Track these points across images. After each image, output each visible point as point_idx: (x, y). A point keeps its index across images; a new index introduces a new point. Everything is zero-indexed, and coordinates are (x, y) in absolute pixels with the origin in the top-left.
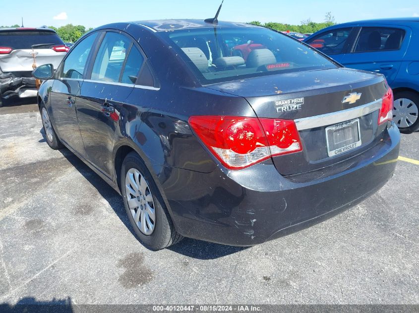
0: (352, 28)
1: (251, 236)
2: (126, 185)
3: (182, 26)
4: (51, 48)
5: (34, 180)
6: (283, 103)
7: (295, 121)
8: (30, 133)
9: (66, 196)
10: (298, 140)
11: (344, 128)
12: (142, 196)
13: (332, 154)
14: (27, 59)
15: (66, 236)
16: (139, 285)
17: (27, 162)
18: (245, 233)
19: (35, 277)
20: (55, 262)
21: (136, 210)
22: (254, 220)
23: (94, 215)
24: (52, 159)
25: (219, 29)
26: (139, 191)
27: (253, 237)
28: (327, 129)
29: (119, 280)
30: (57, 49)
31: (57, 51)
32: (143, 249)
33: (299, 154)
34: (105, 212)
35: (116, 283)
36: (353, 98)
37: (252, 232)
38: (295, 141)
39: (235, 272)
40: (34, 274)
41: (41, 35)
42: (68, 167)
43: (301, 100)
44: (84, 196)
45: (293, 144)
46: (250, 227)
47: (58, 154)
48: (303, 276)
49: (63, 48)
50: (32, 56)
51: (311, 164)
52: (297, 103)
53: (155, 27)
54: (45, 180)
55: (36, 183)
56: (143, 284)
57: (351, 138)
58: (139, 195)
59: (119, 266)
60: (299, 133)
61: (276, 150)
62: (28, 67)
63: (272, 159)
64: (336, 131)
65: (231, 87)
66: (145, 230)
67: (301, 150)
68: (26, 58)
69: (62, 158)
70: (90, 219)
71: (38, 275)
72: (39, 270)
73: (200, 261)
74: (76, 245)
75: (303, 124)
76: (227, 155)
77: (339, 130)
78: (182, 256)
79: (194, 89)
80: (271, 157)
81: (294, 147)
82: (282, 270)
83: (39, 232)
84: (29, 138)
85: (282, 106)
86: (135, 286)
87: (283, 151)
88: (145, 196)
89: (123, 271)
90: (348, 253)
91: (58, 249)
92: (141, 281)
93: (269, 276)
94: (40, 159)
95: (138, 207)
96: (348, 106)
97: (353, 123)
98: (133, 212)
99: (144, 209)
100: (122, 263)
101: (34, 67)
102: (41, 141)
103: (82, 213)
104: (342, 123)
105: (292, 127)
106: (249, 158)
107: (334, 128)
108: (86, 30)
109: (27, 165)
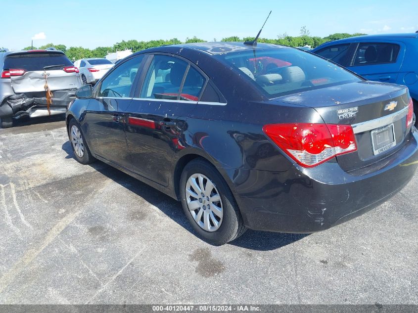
0: (350, 44)
1: (321, 223)
2: (187, 190)
3: (231, 49)
4: (62, 69)
5: (79, 192)
6: (343, 112)
7: (352, 125)
8: (53, 150)
9: (115, 205)
10: (354, 142)
11: (383, 132)
12: (205, 197)
13: (376, 153)
14: (39, 81)
15: (131, 238)
16: (216, 274)
17: (63, 177)
18: (316, 221)
19: (119, 273)
20: (132, 260)
21: (197, 211)
22: (325, 209)
23: (150, 220)
24: (86, 173)
25: (260, 51)
26: (202, 193)
27: (322, 224)
28: (372, 132)
29: (196, 272)
30: (67, 69)
31: (67, 72)
32: (206, 245)
33: (355, 153)
34: (158, 217)
35: (194, 274)
36: (392, 106)
37: (322, 219)
38: (351, 142)
39: (295, 259)
40: (118, 271)
41: (51, 57)
42: (105, 180)
43: (356, 109)
44: (133, 204)
45: (350, 145)
46: (321, 215)
47: (89, 169)
48: (355, 258)
49: (73, 69)
50: (44, 76)
51: (363, 162)
52: (354, 111)
53: (208, 51)
54: (88, 192)
55: (80, 195)
56: (219, 273)
57: (388, 140)
58: (201, 197)
59: (192, 260)
60: (355, 136)
61: (338, 150)
62: (40, 88)
63: (336, 158)
64: (378, 134)
65: (295, 99)
66: (209, 228)
67: (356, 150)
68: (38, 79)
69: (94, 172)
70: (147, 223)
71: (121, 271)
72: (120, 267)
73: (261, 252)
74: (144, 246)
75: (358, 128)
76: (300, 155)
77: (380, 133)
78: (244, 249)
79: (263, 102)
80: (335, 156)
81: (351, 147)
82: (335, 255)
83: (104, 237)
84: (54, 155)
85: (343, 114)
86: (213, 276)
87: (343, 152)
88: (210, 197)
89: (196, 264)
90: (386, 238)
91: (129, 249)
92: (216, 271)
93: (325, 260)
94: (74, 173)
95: (200, 208)
96: (389, 112)
97: (389, 126)
98: (193, 213)
99: (207, 209)
100: (193, 258)
101: (46, 87)
102: (67, 158)
103: (137, 219)
104: (382, 128)
105: (350, 131)
106: (318, 158)
107: (377, 131)
108: (67, 49)
109: (64, 180)
